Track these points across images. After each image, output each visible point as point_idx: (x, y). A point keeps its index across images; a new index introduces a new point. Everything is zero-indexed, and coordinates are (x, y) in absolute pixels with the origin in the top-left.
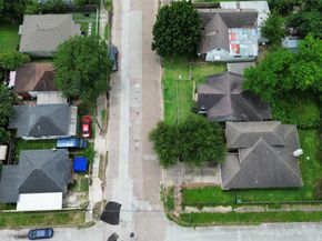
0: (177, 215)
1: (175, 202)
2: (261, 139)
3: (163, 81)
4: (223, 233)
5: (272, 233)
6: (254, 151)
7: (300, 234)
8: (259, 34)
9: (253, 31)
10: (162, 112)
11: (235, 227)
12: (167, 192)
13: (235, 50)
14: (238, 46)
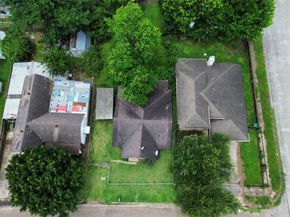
0: (274, 193)
1: (260, 195)
2: (202, 94)
3: (107, 203)
4: (286, 146)
5: (280, 98)
6: (214, 102)
7: (277, 75)
8: (60, 77)
9: (57, 83)
10: (151, 205)
11: (278, 133)
12: (250, 205)
13: (80, 107)
14: (75, 104)
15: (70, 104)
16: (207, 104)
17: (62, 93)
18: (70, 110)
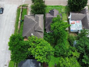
0: (21, 8)
1: (24, 7)
5: (11, 30)
6: (33, 21)
12: (27, 5)
13: (72, 23)
14: (74, 23)
15: (76, 23)
16: (35, 21)
17: (79, 26)
18: (75, 22)
